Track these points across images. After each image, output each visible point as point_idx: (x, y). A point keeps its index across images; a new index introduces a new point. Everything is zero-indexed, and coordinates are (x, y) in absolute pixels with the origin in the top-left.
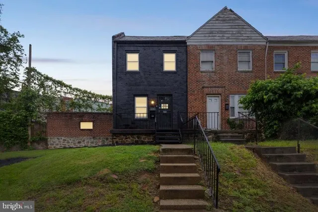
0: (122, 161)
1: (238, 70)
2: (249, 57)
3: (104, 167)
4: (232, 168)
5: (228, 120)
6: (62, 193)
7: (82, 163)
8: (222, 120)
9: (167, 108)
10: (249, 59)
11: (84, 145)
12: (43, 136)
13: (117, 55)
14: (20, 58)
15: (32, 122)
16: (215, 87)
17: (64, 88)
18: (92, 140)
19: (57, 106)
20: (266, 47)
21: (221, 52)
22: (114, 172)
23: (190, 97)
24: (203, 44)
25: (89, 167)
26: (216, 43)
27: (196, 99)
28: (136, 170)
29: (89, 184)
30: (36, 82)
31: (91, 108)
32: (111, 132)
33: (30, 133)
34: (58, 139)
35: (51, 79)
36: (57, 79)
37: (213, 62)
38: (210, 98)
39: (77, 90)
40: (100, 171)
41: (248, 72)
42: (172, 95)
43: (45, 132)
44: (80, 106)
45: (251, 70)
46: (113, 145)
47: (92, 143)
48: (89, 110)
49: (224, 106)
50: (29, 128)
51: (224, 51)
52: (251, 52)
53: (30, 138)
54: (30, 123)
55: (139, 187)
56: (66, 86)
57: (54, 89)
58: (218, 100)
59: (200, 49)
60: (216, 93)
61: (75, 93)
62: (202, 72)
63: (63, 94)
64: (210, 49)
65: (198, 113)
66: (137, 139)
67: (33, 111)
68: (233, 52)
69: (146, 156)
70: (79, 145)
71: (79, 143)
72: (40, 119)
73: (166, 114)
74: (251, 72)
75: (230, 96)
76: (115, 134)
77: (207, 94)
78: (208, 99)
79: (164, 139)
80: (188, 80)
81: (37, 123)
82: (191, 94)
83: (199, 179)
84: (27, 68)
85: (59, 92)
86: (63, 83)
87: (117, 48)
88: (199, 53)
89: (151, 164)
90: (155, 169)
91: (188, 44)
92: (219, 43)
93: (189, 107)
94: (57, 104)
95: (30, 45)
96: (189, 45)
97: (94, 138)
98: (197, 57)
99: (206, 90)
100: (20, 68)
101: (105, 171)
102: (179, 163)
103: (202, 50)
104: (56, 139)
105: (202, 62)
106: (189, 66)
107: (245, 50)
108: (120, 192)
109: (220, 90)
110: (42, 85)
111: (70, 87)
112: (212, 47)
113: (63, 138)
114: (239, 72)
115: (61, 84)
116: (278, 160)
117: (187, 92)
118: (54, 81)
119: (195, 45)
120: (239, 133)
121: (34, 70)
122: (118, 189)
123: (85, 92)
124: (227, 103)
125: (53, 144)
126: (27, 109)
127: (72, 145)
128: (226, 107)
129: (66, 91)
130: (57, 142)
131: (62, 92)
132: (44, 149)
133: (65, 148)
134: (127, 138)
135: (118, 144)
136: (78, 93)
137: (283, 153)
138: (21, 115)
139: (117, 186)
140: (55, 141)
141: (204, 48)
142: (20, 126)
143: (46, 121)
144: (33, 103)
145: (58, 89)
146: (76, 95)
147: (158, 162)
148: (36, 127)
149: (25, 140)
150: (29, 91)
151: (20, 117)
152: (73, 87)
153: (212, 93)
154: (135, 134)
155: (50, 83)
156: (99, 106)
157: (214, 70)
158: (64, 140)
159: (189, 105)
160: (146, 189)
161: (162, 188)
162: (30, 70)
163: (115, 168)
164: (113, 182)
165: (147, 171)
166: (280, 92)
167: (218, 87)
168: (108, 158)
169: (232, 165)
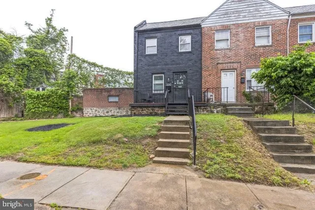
0: (133, 129)
1: (256, 45)
2: (269, 31)
3: (119, 133)
4: (219, 137)
5: (244, 92)
6: (89, 148)
7: (105, 129)
8: (237, 92)
9: (182, 83)
10: (269, 34)
11: (111, 114)
12: (80, 106)
13: (138, 41)
14: (65, 47)
15: (72, 96)
16: (230, 63)
17: (97, 68)
18: (118, 110)
19: (91, 83)
20: (288, 20)
21: (237, 30)
22: (126, 137)
23: (204, 73)
24: (217, 25)
25: (108, 133)
26: (232, 23)
27: (210, 75)
28: (142, 136)
29: (107, 144)
30: (75, 65)
31: (119, 83)
32: (130, 105)
33: (70, 104)
34: (91, 109)
35: (87, 62)
36: (91, 61)
37: (228, 40)
38: (226, 73)
39: (107, 69)
40: (115, 135)
41: (267, 46)
42: (187, 72)
43: (82, 103)
44: (109, 82)
45: (271, 44)
46: (131, 116)
47: (118, 112)
48: (117, 85)
49: (239, 80)
50: (70, 101)
51: (240, 29)
52: (271, 27)
53: (70, 109)
54: (70, 97)
55: (142, 147)
56: (98, 66)
57: (89, 70)
58: (233, 74)
59: (215, 29)
60: (232, 68)
61: (105, 71)
62: (216, 50)
63: (96, 73)
64: (225, 28)
65: (208, 89)
66: (151, 111)
67: (73, 88)
68: (249, 29)
69: (152, 125)
70: (107, 115)
71: (107, 112)
72: (78, 94)
73: (181, 88)
74: (271, 46)
75: (247, 70)
76: (133, 107)
77: (221, 70)
78: (223, 74)
79: (174, 111)
80: (203, 58)
81: (75, 96)
82: (206, 71)
83: (189, 144)
84: (69, 55)
85: (93, 71)
86: (96, 65)
87: (138, 37)
88: (214, 33)
89: (154, 132)
90: (157, 135)
91: (202, 26)
92: (234, 23)
93: (203, 82)
94: (91, 81)
95: (72, 37)
96: (204, 28)
97: (119, 108)
98: (211, 37)
99: (220, 66)
100: (64, 54)
101: (119, 135)
102: (177, 131)
103: (217, 31)
104: (90, 110)
105: (217, 41)
106: (204, 46)
107: (264, 25)
108: (128, 150)
109: (235, 65)
110: (80, 67)
111: (101, 67)
112: (228, 27)
113: (95, 109)
114: (256, 47)
115: (94, 65)
116: (267, 132)
117: (201, 69)
118: (90, 64)
119: (210, 27)
120: (249, 106)
121: (74, 56)
122: (127, 148)
123: (114, 70)
124: (242, 77)
125: (87, 114)
126: (69, 86)
127: (102, 115)
128: (241, 81)
129: (98, 70)
130: (91, 112)
131: (95, 71)
132: (80, 116)
133: (96, 116)
134: (142, 110)
135: (135, 115)
136: (108, 71)
137: (275, 126)
138: (64, 91)
139: (126, 146)
140: (88, 111)
141: (219, 29)
142: (64, 99)
143: (82, 95)
144: (73, 82)
145: (92, 69)
146: (106, 73)
147: (159, 130)
148: (75, 99)
149: (67, 109)
150: (71, 73)
151: (63, 92)
152: (104, 66)
153: (226, 68)
154: (149, 107)
155: (86, 65)
156: (125, 81)
157: (229, 47)
158: (96, 110)
159: (203, 80)
160: (146, 149)
161: (159, 149)
162: (72, 56)
163: (126, 134)
164: (123, 143)
165: (150, 137)
166: (289, 69)
167: (233, 63)
168: (123, 127)
169: (221, 134)
